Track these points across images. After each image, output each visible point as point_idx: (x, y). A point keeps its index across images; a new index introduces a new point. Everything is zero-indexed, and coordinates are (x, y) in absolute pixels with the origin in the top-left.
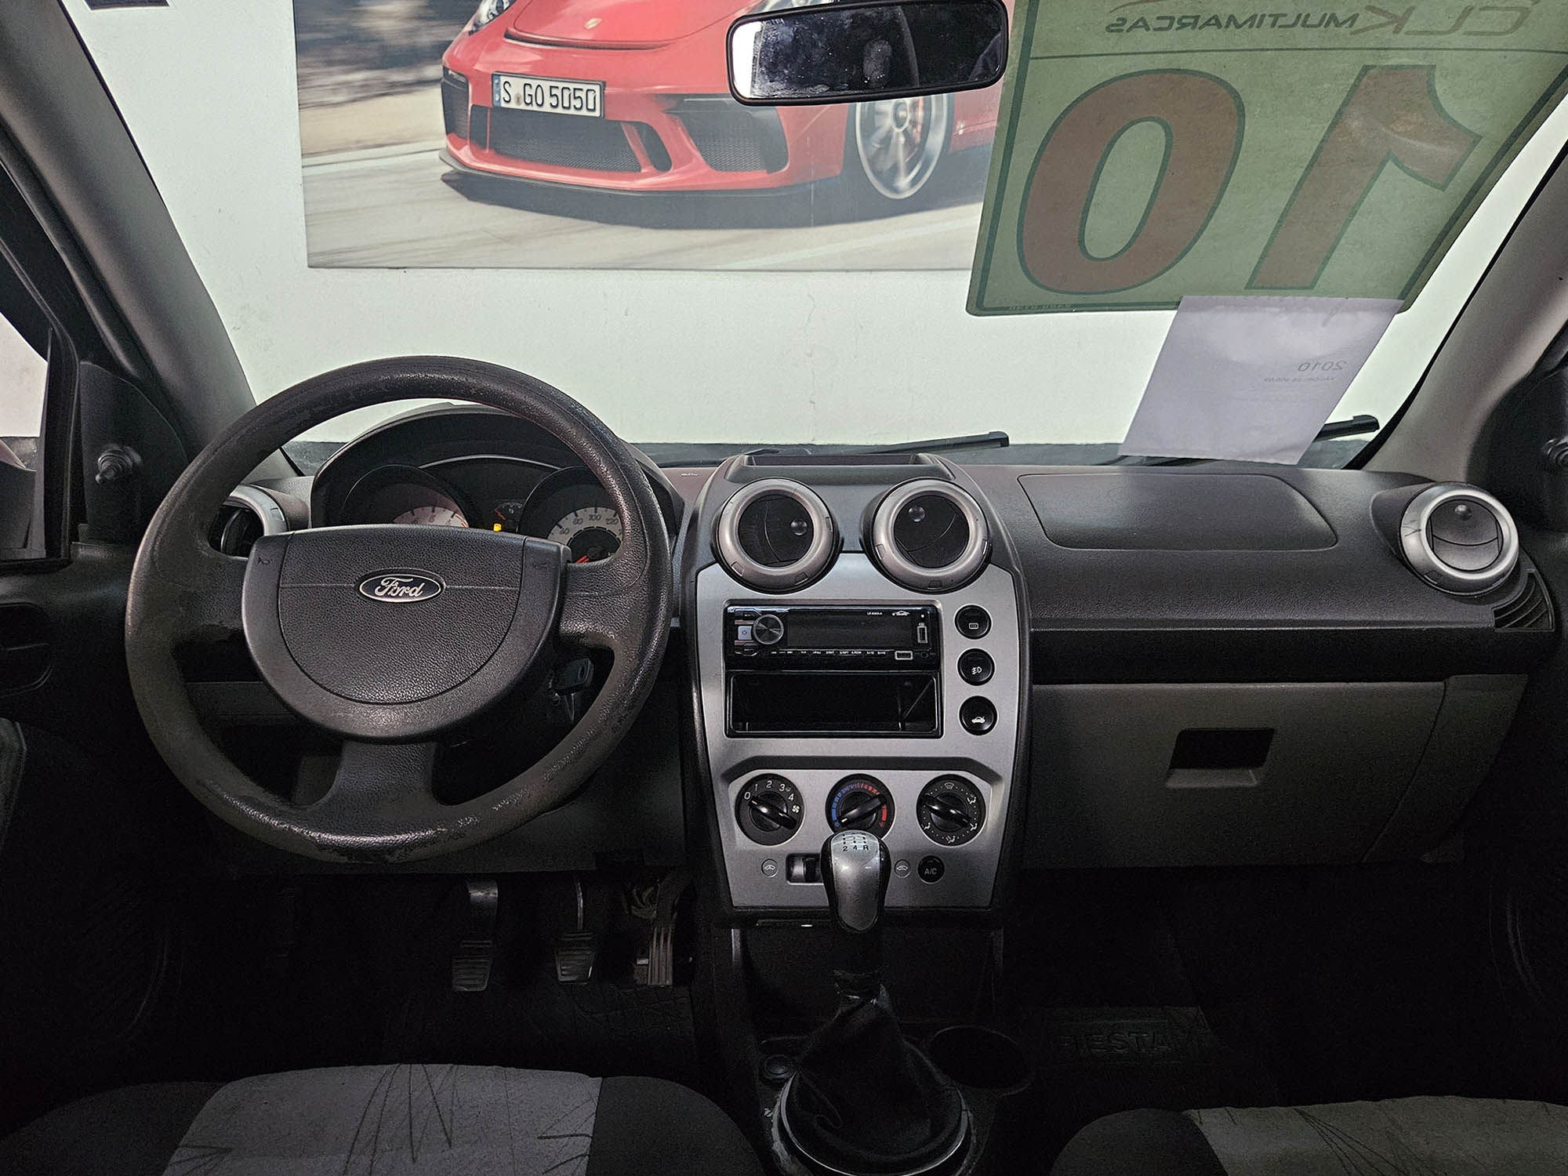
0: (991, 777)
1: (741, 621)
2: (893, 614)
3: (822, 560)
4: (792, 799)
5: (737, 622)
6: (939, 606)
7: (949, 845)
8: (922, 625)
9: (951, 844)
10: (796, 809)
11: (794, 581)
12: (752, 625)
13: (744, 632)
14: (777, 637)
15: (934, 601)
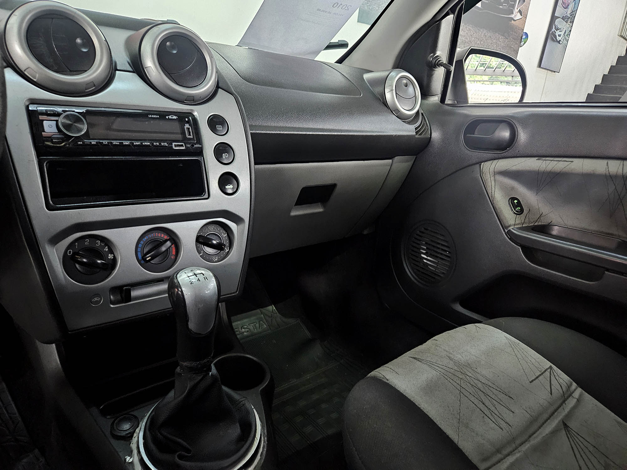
0: (237, 219)
1: (44, 117)
2: (167, 117)
3: (103, 76)
4: (107, 250)
5: (41, 117)
6: (195, 114)
7: (215, 262)
8: (187, 126)
9: (216, 262)
10: (110, 256)
11: (85, 88)
12: (57, 121)
13: (49, 127)
14: (80, 130)
15: (193, 110)
